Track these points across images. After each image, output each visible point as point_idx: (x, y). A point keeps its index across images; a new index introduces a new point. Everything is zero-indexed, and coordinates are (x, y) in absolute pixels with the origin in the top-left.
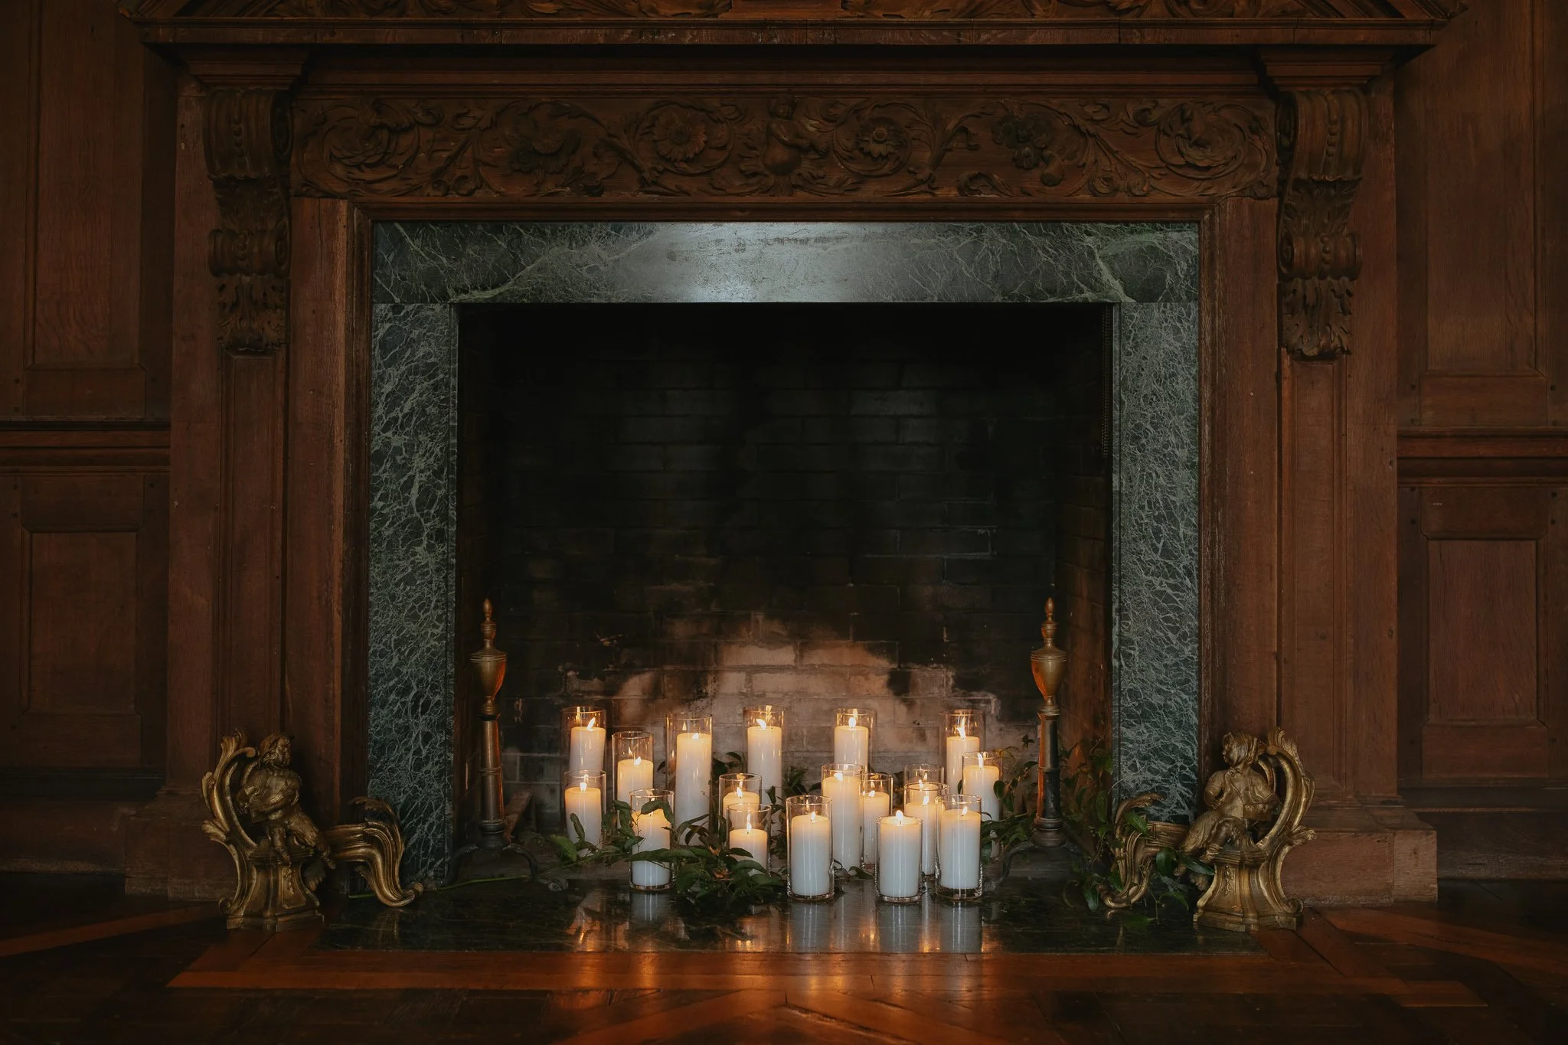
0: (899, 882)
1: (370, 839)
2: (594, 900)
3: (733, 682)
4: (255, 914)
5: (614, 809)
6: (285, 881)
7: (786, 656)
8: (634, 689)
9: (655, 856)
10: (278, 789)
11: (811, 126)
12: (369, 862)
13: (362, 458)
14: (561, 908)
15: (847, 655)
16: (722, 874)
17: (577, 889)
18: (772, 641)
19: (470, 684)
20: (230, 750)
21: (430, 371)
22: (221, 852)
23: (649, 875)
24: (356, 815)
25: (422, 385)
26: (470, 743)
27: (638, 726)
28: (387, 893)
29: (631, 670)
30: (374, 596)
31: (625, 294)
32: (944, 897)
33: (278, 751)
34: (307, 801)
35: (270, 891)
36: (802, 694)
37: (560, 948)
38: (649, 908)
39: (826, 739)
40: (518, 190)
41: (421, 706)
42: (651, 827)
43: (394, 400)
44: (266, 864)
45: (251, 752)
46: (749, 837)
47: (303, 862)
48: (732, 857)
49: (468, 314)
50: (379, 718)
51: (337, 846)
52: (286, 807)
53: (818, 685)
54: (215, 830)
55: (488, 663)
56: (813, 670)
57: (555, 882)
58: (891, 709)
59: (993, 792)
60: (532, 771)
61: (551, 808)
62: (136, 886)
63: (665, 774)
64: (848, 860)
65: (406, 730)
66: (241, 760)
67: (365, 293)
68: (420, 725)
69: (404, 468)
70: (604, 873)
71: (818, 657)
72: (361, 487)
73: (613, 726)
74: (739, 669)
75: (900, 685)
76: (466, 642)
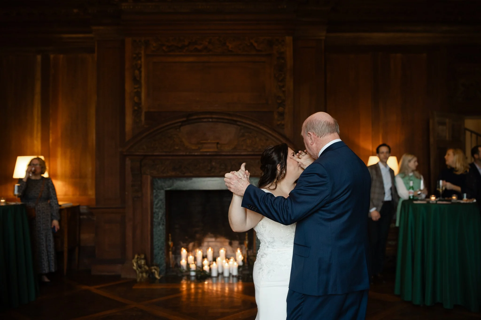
0: (226, 274)
1: (155, 269)
2: (185, 278)
3: (205, 244)
4: (141, 280)
5: (188, 265)
6: (144, 275)
7: (213, 239)
8: (191, 245)
9: (194, 271)
10: (143, 262)
11: (214, 164)
12: (154, 272)
13: (152, 213)
14: (180, 279)
15: (222, 239)
16: (202, 274)
17: (183, 276)
18: (211, 237)
19: (168, 246)
20: (136, 256)
21: (161, 200)
22: (135, 271)
23: (193, 274)
24: (153, 265)
25: (160, 202)
26: (168, 255)
27: (192, 251)
28: (157, 276)
29: (190, 242)
30: (154, 233)
31: (188, 189)
32: (233, 276)
33: (143, 256)
34: (147, 264)
35: (142, 276)
36: (216, 246)
37: (180, 284)
38: (193, 278)
39: (218, 252)
40: (173, 174)
41: (161, 249)
42: (193, 267)
43: (157, 204)
44: (142, 272)
45: (139, 257)
46: (206, 268)
47: (147, 272)
48: (204, 271)
49: (167, 192)
50: (156, 251)
51: (151, 270)
52: (144, 265)
53: (218, 244)
54: (135, 268)
55: (170, 243)
56: (218, 242)
57: (180, 275)
58: (229, 248)
59: (242, 261)
60: (176, 258)
61: (179, 264)
62: (123, 276)
63: (195, 259)
64: (220, 271)
65: (159, 253)
66: (138, 258)
67: (152, 188)
68: (161, 252)
69: (158, 214)
70: (187, 273)
71: (219, 240)
72: (152, 217)
73: (188, 251)
74: (206, 242)
75: (231, 244)
76: (167, 240)
